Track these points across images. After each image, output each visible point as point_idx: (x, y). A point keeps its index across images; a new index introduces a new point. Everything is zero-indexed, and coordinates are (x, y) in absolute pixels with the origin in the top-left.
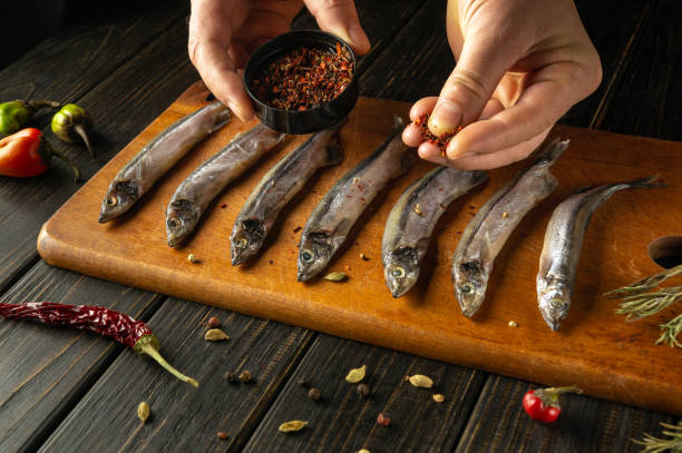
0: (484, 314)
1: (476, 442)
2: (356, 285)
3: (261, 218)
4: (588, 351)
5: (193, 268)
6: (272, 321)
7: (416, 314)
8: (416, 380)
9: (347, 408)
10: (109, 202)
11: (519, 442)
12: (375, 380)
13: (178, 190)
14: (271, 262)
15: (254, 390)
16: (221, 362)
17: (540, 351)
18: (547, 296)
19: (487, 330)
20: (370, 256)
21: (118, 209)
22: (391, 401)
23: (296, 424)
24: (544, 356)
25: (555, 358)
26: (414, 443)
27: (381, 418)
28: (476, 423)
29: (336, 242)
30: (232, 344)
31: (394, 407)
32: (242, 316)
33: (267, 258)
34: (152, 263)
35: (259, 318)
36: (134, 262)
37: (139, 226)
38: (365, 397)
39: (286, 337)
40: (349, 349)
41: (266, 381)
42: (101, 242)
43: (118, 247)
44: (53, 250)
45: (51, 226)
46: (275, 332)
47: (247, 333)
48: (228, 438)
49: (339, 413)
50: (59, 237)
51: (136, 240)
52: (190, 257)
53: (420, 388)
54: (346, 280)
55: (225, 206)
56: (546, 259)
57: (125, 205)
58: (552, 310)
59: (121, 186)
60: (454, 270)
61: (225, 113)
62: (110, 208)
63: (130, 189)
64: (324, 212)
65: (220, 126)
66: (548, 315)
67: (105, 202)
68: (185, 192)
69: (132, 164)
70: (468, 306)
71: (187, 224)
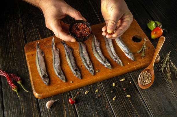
0: (124, 65)
2: (101, 70)
3: (76, 68)
4: (141, 61)
5: (73, 84)
6: (92, 84)
7: (115, 70)
8: (122, 80)
9: (118, 90)
10: (45, 81)
14: (84, 75)
15: (102, 97)
16: (93, 96)
18: (130, 57)
19: (126, 67)
20: (98, 64)
22: (122, 85)
24: (137, 66)
25: (138, 65)
26: (131, 89)
27: (124, 89)
30: (91, 92)
31: (123, 86)
32: (87, 86)
33: (83, 74)
34: (65, 87)
35: (90, 85)
36: (61, 89)
37: (54, 82)
38: (118, 87)
39: (97, 85)
40: (108, 81)
41: (103, 94)
42: (51, 89)
43: (55, 88)
44: (43, 96)
45: (37, 92)
46: (94, 86)
47: (91, 89)
48: (108, 107)
49: (117, 92)
50: (42, 93)
51: (57, 85)
52: (71, 82)
53: (124, 81)
54: (99, 71)
55: (64, 69)
56: (124, 50)
57: (48, 80)
58: (133, 58)
59: (44, 76)
60: (115, 60)
61: (41, 50)
62: (47, 82)
63: (46, 76)
64: (86, 61)
65: (43, 53)
66: (132, 59)
67: (44, 82)
68: (58, 71)
69: (41, 71)
70: (122, 65)
71: (64, 77)
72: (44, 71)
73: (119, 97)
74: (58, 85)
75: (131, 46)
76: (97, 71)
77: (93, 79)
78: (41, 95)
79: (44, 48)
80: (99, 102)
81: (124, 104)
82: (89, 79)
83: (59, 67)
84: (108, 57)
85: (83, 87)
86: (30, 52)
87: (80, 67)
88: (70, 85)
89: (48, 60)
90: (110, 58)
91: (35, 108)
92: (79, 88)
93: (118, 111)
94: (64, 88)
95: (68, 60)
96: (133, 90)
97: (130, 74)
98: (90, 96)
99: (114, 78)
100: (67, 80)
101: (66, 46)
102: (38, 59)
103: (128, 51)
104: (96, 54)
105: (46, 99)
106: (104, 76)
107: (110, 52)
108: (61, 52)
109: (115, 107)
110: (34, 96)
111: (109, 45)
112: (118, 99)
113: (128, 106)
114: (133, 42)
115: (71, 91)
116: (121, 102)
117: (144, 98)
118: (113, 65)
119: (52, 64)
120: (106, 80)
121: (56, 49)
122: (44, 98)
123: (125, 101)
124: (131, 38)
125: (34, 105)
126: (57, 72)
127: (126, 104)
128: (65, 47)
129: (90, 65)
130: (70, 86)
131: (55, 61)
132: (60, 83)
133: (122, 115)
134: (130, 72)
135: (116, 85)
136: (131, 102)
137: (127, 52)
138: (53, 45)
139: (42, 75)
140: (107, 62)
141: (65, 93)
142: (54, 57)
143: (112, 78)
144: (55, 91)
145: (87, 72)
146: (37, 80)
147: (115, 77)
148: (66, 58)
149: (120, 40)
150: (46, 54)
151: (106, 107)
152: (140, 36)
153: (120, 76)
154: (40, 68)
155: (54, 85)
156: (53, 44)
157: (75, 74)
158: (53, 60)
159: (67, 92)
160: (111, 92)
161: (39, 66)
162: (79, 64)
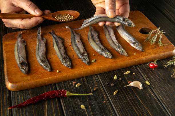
0: (129, 55)
1: (148, 77)
2: (99, 61)
3: (65, 56)
4: (151, 52)
5: (60, 73)
6: (86, 77)
7: (117, 60)
8: (127, 73)
9: (120, 84)
14: (76, 65)
15: (99, 91)
16: (86, 89)
17: (144, 56)
19: (131, 57)
20: (95, 54)
22: (126, 79)
23: (116, 92)
24: (146, 57)
25: (148, 56)
28: (144, 74)
30: (83, 85)
32: (79, 79)
33: (74, 64)
34: (49, 77)
35: (82, 77)
36: (44, 79)
37: (35, 71)
38: (121, 80)
39: (92, 78)
40: (107, 74)
41: (99, 88)
42: (29, 79)
43: (36, 78)
44: (17, 87)
45: (11, 81)
46: (89, 78)
47: (84, 82)
48: (106, 102)
49: (120, 86)
50: (16, 83)
51: (38, 74)
52: (58, 71)
53: (129, 74)
54: (96, 61)
55: (50, 59)
57: (27, 68)
58: (140, 48)
59: (22, 64)
60: (117, 49)
61: (23, 39)
62: (25, 70)
63: (25, 63)
64: (79, 49)
67: (22, 69)
68: (42, 58)
69: (19, 58)
71: (49, 65)
72: (23, 58)
73: (122, 91)
74: (40, 74)
76: (93, 61)
77: (88, 69)
78: (16, 85)
79: (27, 38)
81: (129, 99)
82: (82, 70)
83: (44, 55)
85: (74, 79)
86: (8, 41)
87: (72, 57)
88: (56, 75)
89: (31, 50)
90: (111, 49)
91: (5, 101)
92: (68, 81)
93: (120, 107)
94: (47, 78)
95: (56, 48)
97: (137, 67)
98: (83, 90)
99: (115, 70)
100: (52, 70)
101: (55, 36)
102: (18, 46)
103: (134, 40)
104: (93, 42)
105: (21, 92)
106: (102, 66)
107: (110, 41)
108: (49, 41)
109: (116, 102)
110: (6, 88)
111: (109, 34)
112: (121, 93)
113: (134, 101)
114: (141, 33)
115: (58, 83)
116: (125, 96)
117: (157, 93)
118: (114, 55)
119: (35, 53)
120: (105, 73)
121: (42, 39)
122: (20, 91)
123: (130, 96)
124: (139, 30)
125: (5, 98)
126: (40, 59)
127: (133, 99)
128: (53, 36)
129: (84, 54)
130: (55, 77)
131: (38, 48)
132: (42, 72)
133: (126, 111)
134: (138, 65)
135: (118, 78)
136: (139, 96)
137: (133, 42)
138: (39, 35)
139: (19, 61)
140: (106, 51)
141: (48, 85)
142: (39, 45)
143: (113, 71)
144: (36, 81)
145: (79, 62)
146: (13, 69)
147: (117, 70)
148: (54, 47)
149: (125, 30)
151: (104, 102)
152: (149, 28)
153: (124, 68)
154: (18, 55)
155: (34, 75)
156: (39, 33)
157: (63, 63)
158: (37, 48)
159: (51, 85)
160: (112, 85)
161: (18, 52)
162: (70, 54)
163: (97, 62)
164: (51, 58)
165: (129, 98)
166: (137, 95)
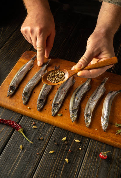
1: (88, 156)
2: (64, 117)
4: (111, 137)
5: (29, 110)
6: (46, 123)
7: (76, 126)
8: (77, 141)
9: (63, 147)
10: (9, 92)
11: (97, 156)
12: (68, 140)
13: (25, 89)
14: (46, 109)
15: (44, 142)
16: (36, 134)
17: (102, 136)
18: (103, 123)
19: (91, 130)
20: (67, 109)
21: (11, 94)
22: (71, 145)
23: (53, 151)
24: (102, 138)
25: (104, 138)
26: (76, 156)
27: (69, 150)
28: (88, 151)
29: (59, 106)
30: (38, 129)
31: (72, 147)
32: (40, 122)
34: (20, 108)
35: (43, 122)
36: (16, 108)
37: (16, 97)
38: (66, 144)
39: (49, 127)
40: (63, 131)
41: (46, 140)
42: (8, 102)
43: (12, 103)
46: (47, 126)
47: (41, 126)
48: (39, 154)
49: (61, 148)
52: (28, 108)
53: (77, 142)
54: (62, 115)
56: (103, 113)
59: (12, 87)
60: (85, 116)
61: (33, 63)
63: (14, 88)
64: (57, 98)
65: (32, 67)
66: (103, 128)
69: (13, 81)
70: (87, 125)
71: (27, 99)
72: (16, 83)
73: (58, 154)
74: (17, 102)
75: (117, 114)
76: (59, 115)
77: (49, 119)
80: (36, 144)
81: (55, 164)
82: (46, 117)
84: (83, 109)
85: (37, 120)
86: (24, 59)
87: (49, 100)
88: (25, 110)
92: (33, 118)
93: (44, 166)
94: (18, 109)
95: (44, 86)
96: (77, 158)
98: (34, 133)
99: (71, 132)
104: (73, 98)
109: (45, 160)
112: (55, 155)
113: (57, 168)
115: (25, 116)
116: (55, 160)
117: (80, 175)
120: (62, 129)
123: (59, 162)
126: (25, 91)
127: (58, 166)
129: (57, 105)
131: (32, 79)
133: (44, 172)
134: (92, 139)
135: (65, 141)
136: (65, 167)
137: (105, 117)
138: (45, 65)
139: (11, 84)
140: (75, 112)
142: (35, 76)
143: (69, 131)
144: (10, 106)
145: (50, 109)
147: (73, 133)
150: (33, 69)
153: (79, 135)
154: (16, 78)
155: (13, 100)
160: (56, 143)
161: (17, 75)
162: (51, 97)
163: (62, 117)
164: (36, 92)
165: (57, 163)
166: (64, 165)
